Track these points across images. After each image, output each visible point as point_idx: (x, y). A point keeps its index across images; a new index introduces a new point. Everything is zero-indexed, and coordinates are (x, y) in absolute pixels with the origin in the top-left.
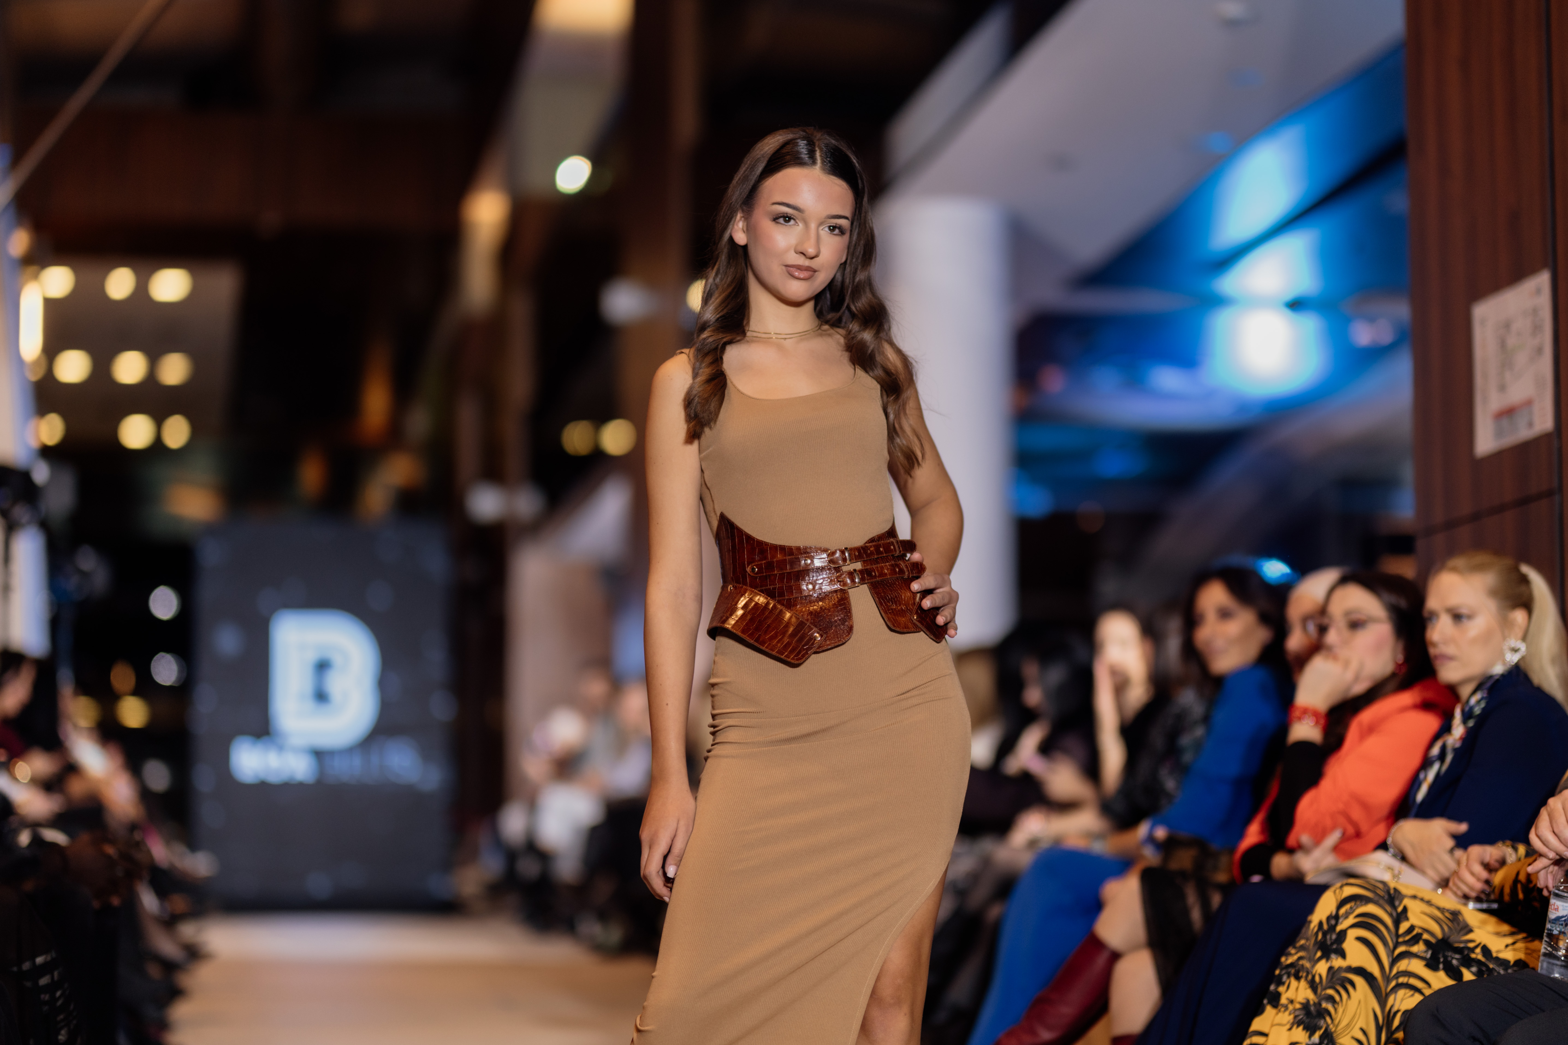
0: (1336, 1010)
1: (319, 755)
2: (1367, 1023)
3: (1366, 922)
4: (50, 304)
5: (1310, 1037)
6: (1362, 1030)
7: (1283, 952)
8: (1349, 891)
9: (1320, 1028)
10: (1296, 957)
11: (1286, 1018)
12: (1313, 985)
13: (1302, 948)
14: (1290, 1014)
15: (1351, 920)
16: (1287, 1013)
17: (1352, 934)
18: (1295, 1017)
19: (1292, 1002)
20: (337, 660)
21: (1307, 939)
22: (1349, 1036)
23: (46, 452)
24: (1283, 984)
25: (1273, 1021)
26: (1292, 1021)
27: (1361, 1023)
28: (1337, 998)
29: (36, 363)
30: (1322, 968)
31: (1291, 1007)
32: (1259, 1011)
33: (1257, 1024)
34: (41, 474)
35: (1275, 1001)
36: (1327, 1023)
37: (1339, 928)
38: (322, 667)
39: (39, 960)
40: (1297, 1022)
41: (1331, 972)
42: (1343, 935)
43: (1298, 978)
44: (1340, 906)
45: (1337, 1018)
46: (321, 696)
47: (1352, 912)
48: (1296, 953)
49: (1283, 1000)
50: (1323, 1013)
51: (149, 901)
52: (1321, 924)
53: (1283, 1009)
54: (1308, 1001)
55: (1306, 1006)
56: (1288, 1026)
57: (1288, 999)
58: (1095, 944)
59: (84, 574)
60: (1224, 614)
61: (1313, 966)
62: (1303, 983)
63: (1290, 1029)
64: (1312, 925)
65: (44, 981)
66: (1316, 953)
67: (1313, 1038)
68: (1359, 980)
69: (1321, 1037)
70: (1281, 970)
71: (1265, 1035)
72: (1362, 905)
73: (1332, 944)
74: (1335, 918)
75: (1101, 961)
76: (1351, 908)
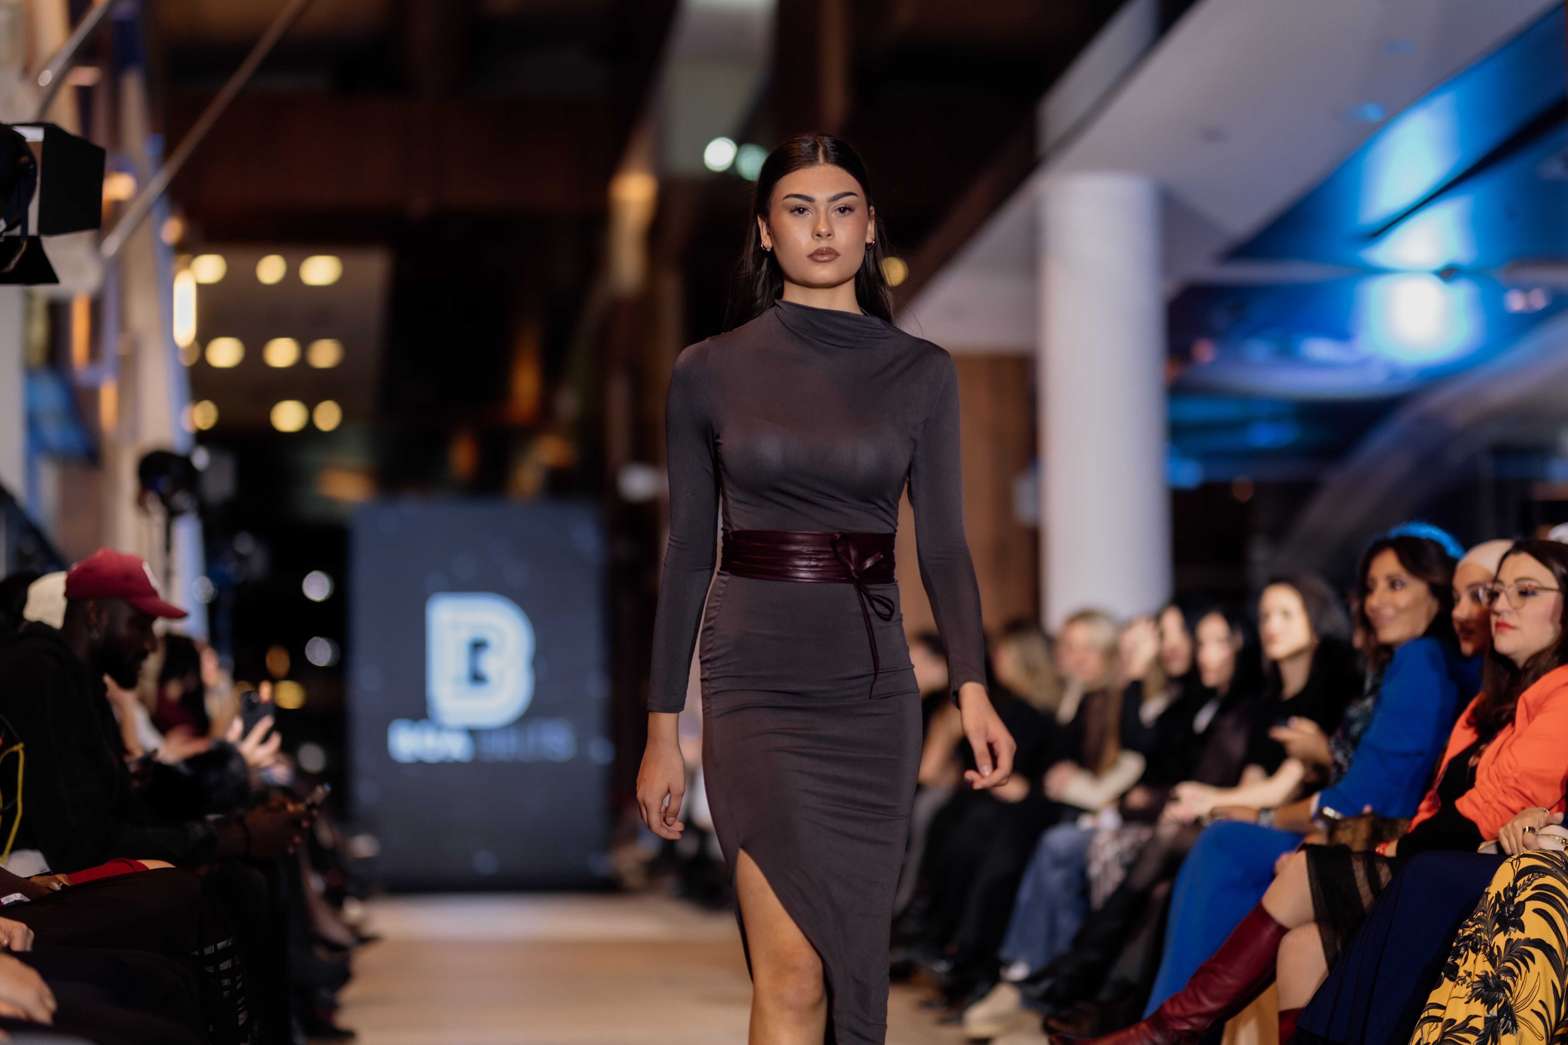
0: (1515, 982)
1: (474, 733)
2: (1547, 997)
3: (1545, 894)
4: (203, 290)
5: (1488, 1011)
6: (1541, 1002)
7: (1460, 924)
8: (1526, 862)
9: (1499, 1002)
10: (1473, 929)
11: (1463, 991)
12: (1491, 959)
13: (1480, 920)
14: (1467, 987)
15: (1529, 892)
16: (1465, 985)
17: (1530, 906)
18: (1473, 990)
19: (1469, 974)
20: (492, 637)
21: (1484, 912)
22: (1529, 1009)
23: (202, 437)
24: (1461, 956)
25: (1450, 995)
26: (1470, 993)
27: (1541, 996)
28: (1516, 971)
29: (189, 348)
30: (1500, 940)
31: (1468, 980)
32: (1437, 984)
33: (1435, 997)
34: (201, 459)
35: (1452, 972)
36: (1506, 996)
37: (1516, 900)
38: (478, 646)
39: (220, 945)
40: (1475, 996)
41: (1510, 944)
42: (1521, 906)
43: (1476, 951)
44: (1516, 879)
45: (1516, 991)
46: (477, 678)
47: (1530, 885)
48: (1473, 926)
49: (1461, 973)
50: (1502, 987)
51: (315, 884)
52: (1498, 895)
53: (1460, 982)
54: (1487, 973)
55: (1484, 979)
56: (1466, 999)
57: (1465, 971)
58: (1263, 917)
59: (242, 559)
60: (1393, 584)
61: (1491, 939)
62: (1481, 956)
63: (1468, 1002)
64: (1490, 897)
65: (225, 966)
66: (1494, 925)
67: (1491, 1012)
68: (1537, 953)
69: (1499, 1011)
70: (1459, 943)
71: (1443, 1008)
72: (1540, 877)
73: (1510, 916)
74: (1513, 890)
75: (1268, 933)
76: (1529, 880)
